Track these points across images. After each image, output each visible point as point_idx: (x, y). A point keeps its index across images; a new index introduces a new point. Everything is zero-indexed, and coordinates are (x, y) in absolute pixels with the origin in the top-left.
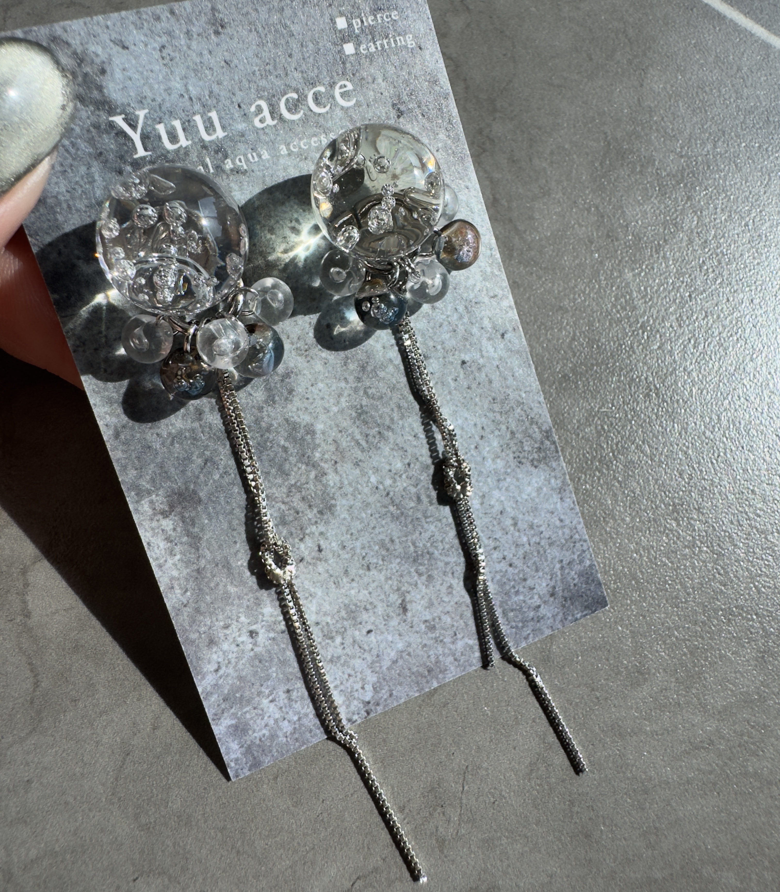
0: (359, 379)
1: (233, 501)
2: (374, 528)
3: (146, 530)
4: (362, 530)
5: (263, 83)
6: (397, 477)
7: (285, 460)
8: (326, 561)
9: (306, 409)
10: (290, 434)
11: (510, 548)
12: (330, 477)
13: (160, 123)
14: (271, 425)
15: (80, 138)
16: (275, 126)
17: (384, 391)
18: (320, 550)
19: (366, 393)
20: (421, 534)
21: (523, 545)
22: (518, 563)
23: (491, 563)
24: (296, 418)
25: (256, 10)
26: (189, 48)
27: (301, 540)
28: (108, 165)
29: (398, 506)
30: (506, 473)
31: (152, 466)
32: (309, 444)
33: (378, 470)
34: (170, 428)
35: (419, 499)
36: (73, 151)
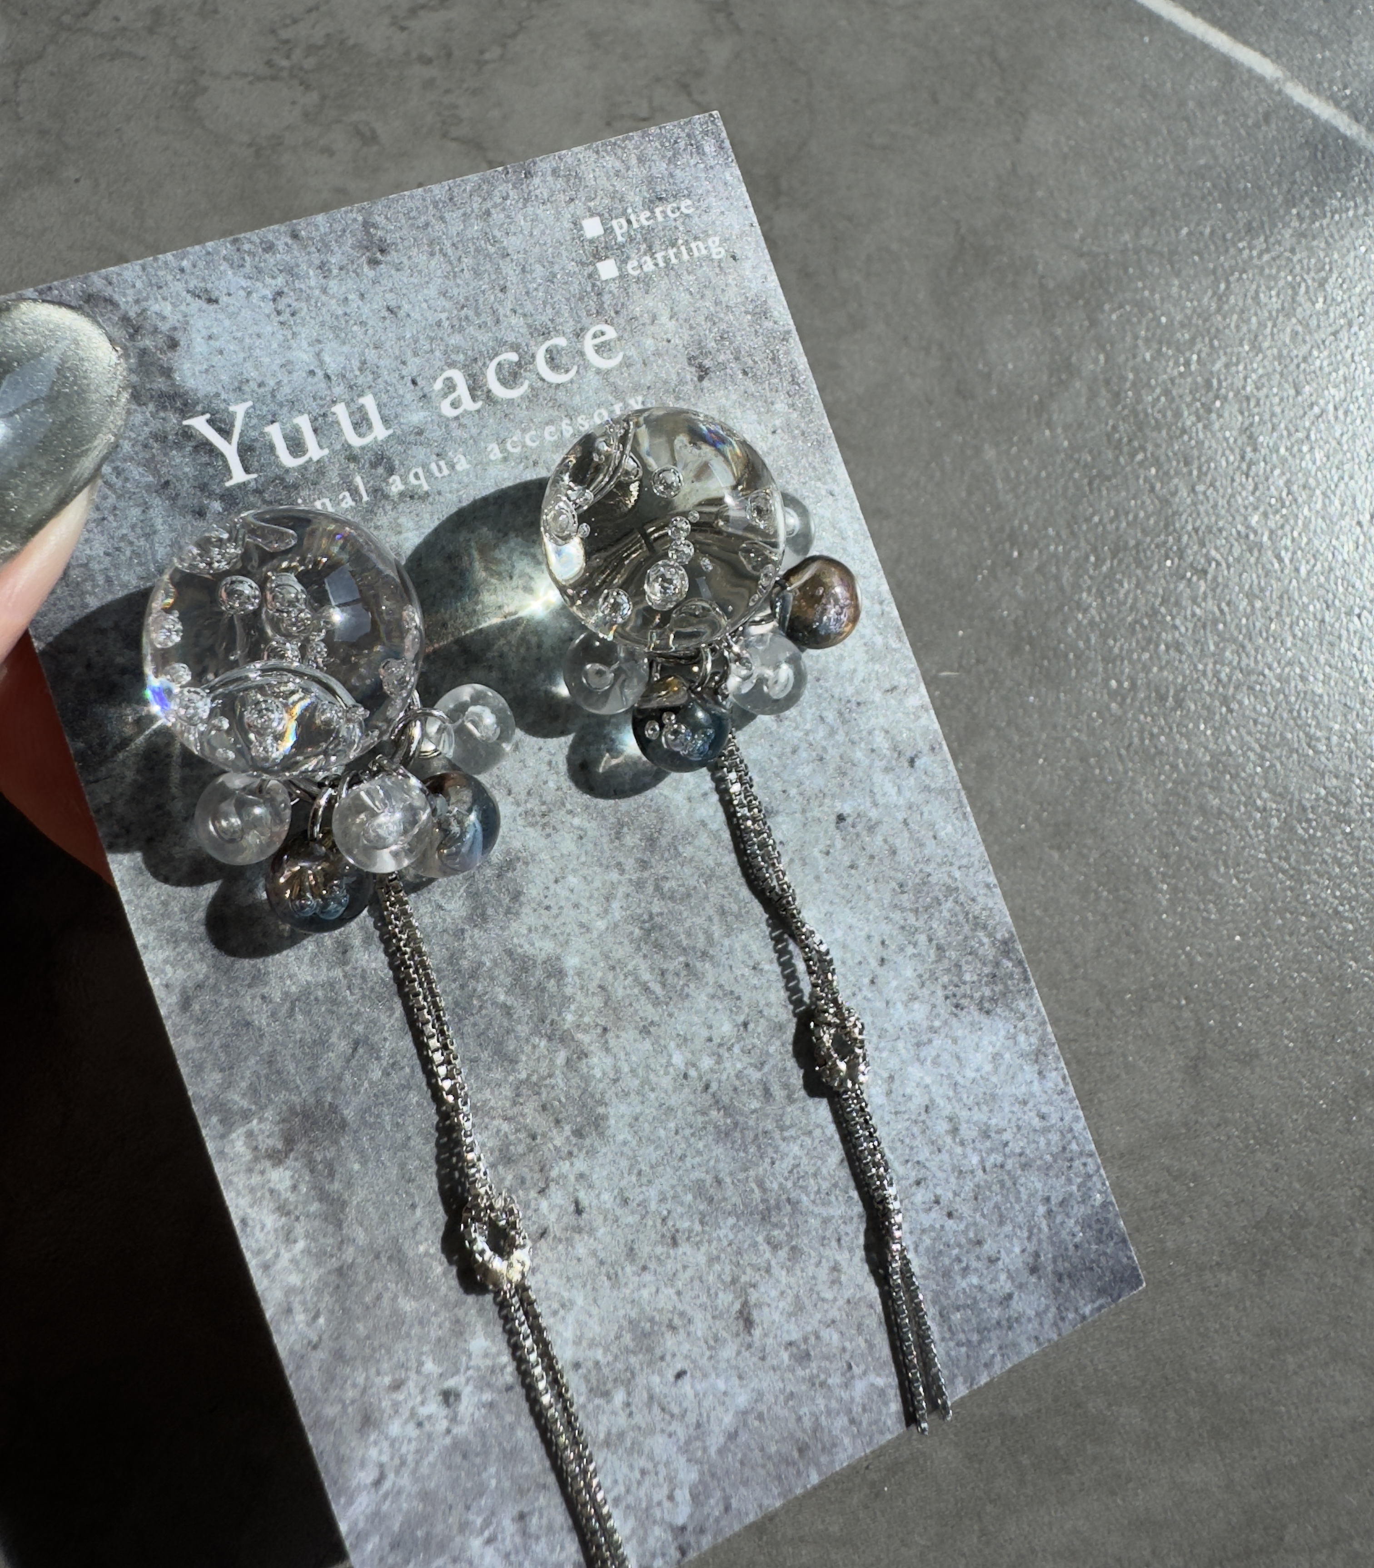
0: (644, 865)
1: (409, 1120)
2: (682, 1158)
3: (238, 1193)
4: (658, 1164)
5: (455, 340)
6: (722, 1051)
7: (508, 1033)
8: (592, 1232)
9: (546, 928)
10: (517, 979)
11: (947, 1181)
12: (595, 1060)
13: (273, 422)
14: (481, 964)
15: (132, 459)
16: (478, 411)
17: (692, 882)
18: (579, 1211)
19: (658, 888)
20: (773, 1163)
21: (972, 1172)
22: (965, 1209)
23: (913, 1213)
24: (527, 946)
25: (442, 219)
26: (324, 291)
27: (542, 1192)
28: (180, 502)
29: (727, 1110)
30: (933, 1030)
31: (252, 1061)
32: (551, 997)
33: (686, 1040)
34: (288, 982)
35: (767, 1093)
36: (119, 483)
